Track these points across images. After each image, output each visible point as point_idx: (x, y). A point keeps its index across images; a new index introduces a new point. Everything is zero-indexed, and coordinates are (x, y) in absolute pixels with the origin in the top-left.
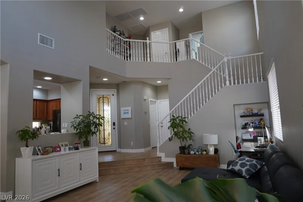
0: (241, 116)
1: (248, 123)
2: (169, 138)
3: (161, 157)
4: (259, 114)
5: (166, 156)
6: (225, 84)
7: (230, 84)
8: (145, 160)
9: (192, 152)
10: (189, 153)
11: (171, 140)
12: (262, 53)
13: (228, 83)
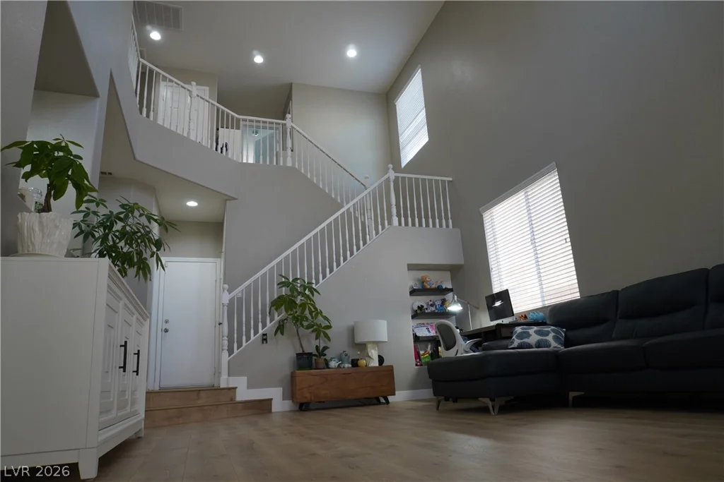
0: (413, 292)
1: (422, 306)
2: (264, 335)
3: (235, 388)
4: (444, 287)
5: (251, 385)
6: (390, 223)
7: (400, 224)
8: (202, 394)
9: (333, 364)
10: (327, 366)
11: (266, 340)
12: (451, 179)
13: (395, 220)
